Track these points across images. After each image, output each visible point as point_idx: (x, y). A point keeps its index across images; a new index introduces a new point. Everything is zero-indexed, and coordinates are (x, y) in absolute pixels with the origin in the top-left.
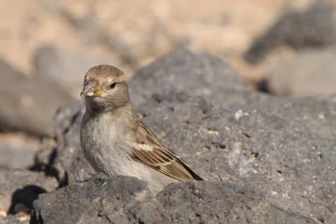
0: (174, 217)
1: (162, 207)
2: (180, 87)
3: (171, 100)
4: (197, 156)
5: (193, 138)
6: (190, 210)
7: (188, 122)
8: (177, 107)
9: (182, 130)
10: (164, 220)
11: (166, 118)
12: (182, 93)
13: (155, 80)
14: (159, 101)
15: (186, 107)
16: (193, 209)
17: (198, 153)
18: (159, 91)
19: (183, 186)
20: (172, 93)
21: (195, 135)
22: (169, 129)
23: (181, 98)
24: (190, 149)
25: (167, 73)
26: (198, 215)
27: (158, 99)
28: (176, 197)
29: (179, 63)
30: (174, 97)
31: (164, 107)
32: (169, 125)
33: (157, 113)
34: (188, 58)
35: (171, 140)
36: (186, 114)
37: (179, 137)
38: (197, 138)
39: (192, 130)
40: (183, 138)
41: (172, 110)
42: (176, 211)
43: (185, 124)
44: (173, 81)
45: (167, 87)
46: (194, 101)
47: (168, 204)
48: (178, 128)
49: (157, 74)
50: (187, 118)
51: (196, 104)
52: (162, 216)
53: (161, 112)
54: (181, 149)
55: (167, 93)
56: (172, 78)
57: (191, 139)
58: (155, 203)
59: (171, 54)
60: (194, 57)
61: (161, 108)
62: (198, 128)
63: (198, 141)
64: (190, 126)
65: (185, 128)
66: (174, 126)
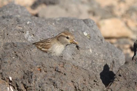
0: (8, 52)
1: (4, 49)
2: (11, 14)
3: (8, 18)
4: (15, 35)
5: (14, 29)
6: (13, 50)
7: (13, 25)
8: (10, 20)
9: (11, 27)
10: (5, 53)
11: (6, 23)
12: (11, 16)
13: (3, 12)
14: (4, 18)
15: (12, 20)
16: (14, 50)
17: (16, 34)
18: (4, 15)
19: (11, 43)
20: (8, 16)
21: (15, 28)
22: (7, 26)
23: (11, 17)
24: (13, 33)
25: (7, 10)
26: (15, 52)
27: (4, 17)
28: (8, 47)
29: (11, 7)
30: (9, 17)
31: (6, 20)
32: (7, 25)
33: (3, 22)
34: (13, 6)
35: (7, 30)
36: (12, 22)
37: (10, 29)
38: (16, 29)
39: (14, 27)
40: (11, 29)
41: (8, 21)
42: (8, 51)
43: (12, 25)
44: (8, 12)
45: (7, 14)
46: (15, 18)
47: (6, 49)
48: (10, 26)
49: (4, 10)
50: (13, 23)
51: (15, 19)
52: (4, 52)
53: (4, 21)
54: (10, 33)
55: (7, 16)
56: (8, 11)
57: (13, 29)
58: (2, 48)
59: (8, 5)
60: (15, 5)
61: (5, 20)
62: (16, 26)
63: (16, 30)
64: (13, 26)
65: (12, 26)
66: (9, 26)
